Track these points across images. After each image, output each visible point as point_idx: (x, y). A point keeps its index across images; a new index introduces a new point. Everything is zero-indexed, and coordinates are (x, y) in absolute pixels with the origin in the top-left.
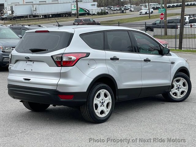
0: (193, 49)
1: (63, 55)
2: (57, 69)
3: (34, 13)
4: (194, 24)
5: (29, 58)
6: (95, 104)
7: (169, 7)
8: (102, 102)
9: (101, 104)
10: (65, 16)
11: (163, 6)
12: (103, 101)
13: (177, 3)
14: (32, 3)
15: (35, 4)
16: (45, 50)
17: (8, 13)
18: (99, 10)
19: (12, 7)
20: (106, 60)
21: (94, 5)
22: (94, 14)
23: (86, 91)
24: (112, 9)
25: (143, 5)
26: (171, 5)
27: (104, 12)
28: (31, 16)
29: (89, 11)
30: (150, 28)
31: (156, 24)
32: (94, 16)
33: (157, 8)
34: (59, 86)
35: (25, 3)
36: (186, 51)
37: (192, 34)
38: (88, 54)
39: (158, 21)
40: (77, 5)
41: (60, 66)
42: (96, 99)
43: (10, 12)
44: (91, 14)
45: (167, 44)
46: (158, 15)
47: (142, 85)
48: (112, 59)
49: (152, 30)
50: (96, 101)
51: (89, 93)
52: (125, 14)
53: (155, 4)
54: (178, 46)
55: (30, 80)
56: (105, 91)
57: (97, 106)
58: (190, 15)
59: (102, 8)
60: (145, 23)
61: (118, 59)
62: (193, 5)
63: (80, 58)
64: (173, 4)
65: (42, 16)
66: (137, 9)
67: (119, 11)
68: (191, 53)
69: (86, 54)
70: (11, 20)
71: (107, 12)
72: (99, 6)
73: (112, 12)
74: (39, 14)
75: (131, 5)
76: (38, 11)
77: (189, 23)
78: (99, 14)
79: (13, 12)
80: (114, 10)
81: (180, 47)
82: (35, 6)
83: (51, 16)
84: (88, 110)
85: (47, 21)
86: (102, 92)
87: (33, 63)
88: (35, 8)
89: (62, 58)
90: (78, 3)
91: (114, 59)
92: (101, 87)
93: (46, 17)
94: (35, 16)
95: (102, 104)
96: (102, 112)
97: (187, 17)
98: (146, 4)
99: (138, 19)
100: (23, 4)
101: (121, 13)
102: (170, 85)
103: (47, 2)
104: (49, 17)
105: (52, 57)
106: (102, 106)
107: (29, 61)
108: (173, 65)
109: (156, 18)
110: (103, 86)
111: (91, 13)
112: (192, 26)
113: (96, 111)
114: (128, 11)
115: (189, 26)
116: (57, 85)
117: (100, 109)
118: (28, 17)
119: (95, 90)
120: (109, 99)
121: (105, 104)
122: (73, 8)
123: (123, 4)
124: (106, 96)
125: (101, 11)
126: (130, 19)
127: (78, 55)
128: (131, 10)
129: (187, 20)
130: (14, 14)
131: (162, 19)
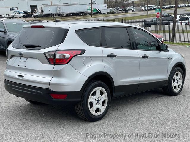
0: (184, 42)
1: (56, 52)
2: (50, 67)
3: (58, 12)
4: (184, 21)
5: (22, 54)
6: (90, 102)
7: (164, 8)
8: (97, 99)
9: (96, 102)
10: (82, 15)
11: (159, 7)
12: (99, 99)
13: (169, 5)
14: (58, 5)
15: (59, 6)
16: (38, 46)
17: (39, 12)
18: (109, 10)
19: (42, 8)
20: (102, 57)
21: (105, 6)
22: (104, 14)
23: (80, 90)
24: (118, 9)
25: (143, 7)
26: (165, 7)
27: (112, 12)
28: (56, 15)
29: (101, 11)
30: (148, 25)
31: (153, 21)
32: (104, 15)
33: (154, 9)
34: (51, 84)
35: (52, 5)
36: (177, 44)
37: (182, 29)
38: (83, 52)
39: (154, 19)
40: (91, 6)
41: (53, 63)
42: (91, 97)
43: (40, 11)
44: (102, 14)
45: (162, 38)
46: (155, 14)
47: (140, 81)
48: (109, 56)
49: (150, 26)
50: (91, 99)
51: (84, 91)
52: (129, 13)
53: (152, 5)
54: (170, 39)
55: (23, 76)
56: (101, 88)
57: (91, 105)
58: (180, 15)
59: (111, 9)
60: (144, 20)
61: (115, 56)
62: (182, 7)
63: (74, 55)
64: (166, 6)
65: (64, 15)
66: (138, 10)
67: (124, 11)
68: (182, 45)
69: (81, 51)
70: (41, 17)
71: (115, 12)
72: (109, 7)
73: (118, 12)
74: (62, 13)
75: (133, 6)
76: (62, 11)
77: (180, 21)
78: (108, 13)
79: (42, 11)
80: (120, 11)
81: (173, 40)
82: (59, 7)
83: (71, 14)
84: (82, 109)
85: (68, 18)
86: (98, 89)
87: (27, 59)
88: (59, 8)
89: (55, 55)
90: (92, 5)
91: (111, 56)
92: (96, 85)
93: (68, 15)
94: (59, 15)
95: (98, 102)
96: (97, 110)
97: (178, 16)
98: (146, 6)
99: (139, 17)
100: (51, 5)
101: (125, 13)
102: (167, 80)
103: (69, 4)
104: (70, 16)
105: (44, 54)
106: (98, 104)
107: (23, 57)
108: (170, 60)
109: (153, 16)
110: (98, 84)
111: (102, 12)
112: (182, 23)
113: (90, 109)
114: (131, 11)
115: (180, 23)
116: (49, 84)
117: (95, 107)
118: (54, 15)
119: (90, 88)
120: (105, 97)
121: (101, 102)
122: (88, 8)
123: (127, 5)
124: (102, 93)
125: (110, 11)
126: (133, 17)
127: (73, 53)
128: (133, 10)
129: (178, 18)
130: (43, 13)
131: (158, 17)
